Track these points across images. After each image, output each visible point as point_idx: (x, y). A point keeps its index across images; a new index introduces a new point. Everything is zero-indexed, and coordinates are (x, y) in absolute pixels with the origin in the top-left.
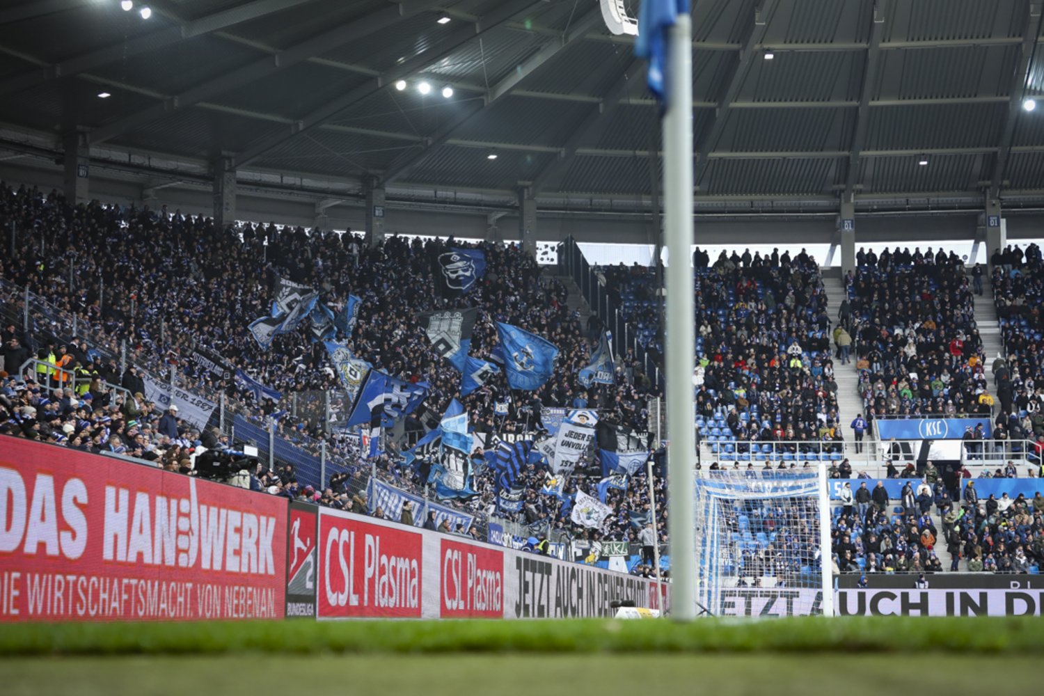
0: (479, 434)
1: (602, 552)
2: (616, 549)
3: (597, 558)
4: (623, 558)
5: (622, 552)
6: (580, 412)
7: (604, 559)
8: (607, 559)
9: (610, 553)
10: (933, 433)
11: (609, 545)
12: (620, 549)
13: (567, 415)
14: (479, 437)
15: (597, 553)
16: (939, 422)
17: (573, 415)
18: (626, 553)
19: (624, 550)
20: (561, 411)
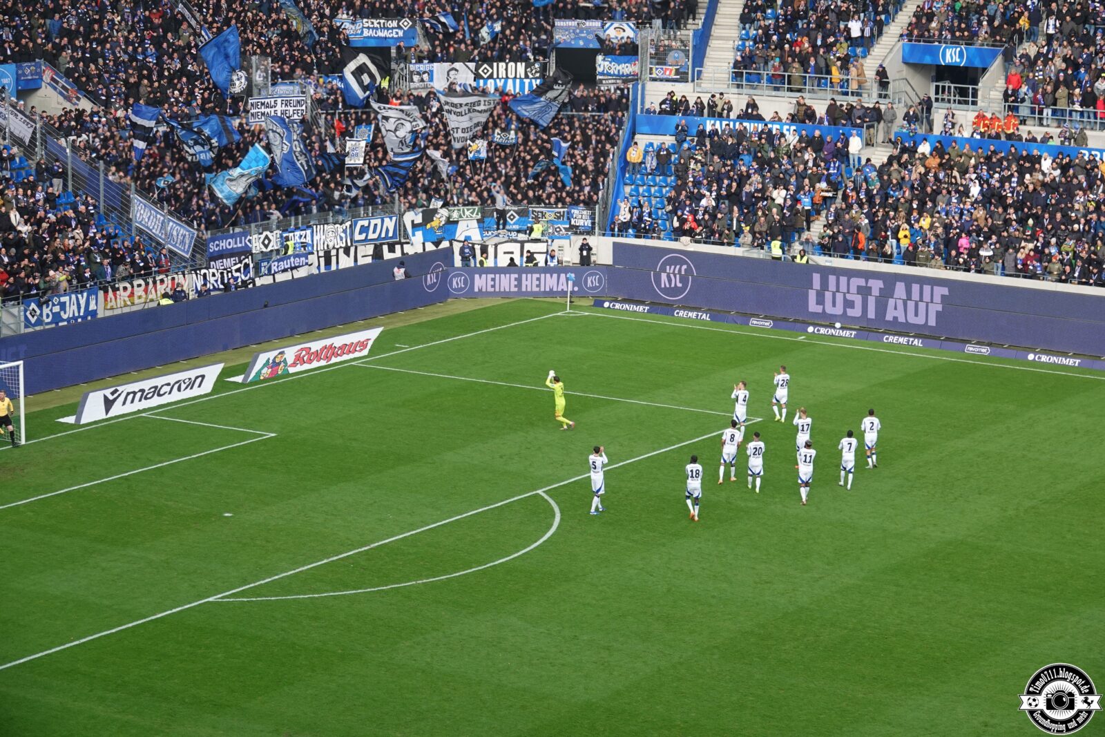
0: (467, 64)
1: (448, 218)
2: (467, 213)
3: (443, 223)
4: (475, 221)
5: (474, 215)
6: (616, 25)
7: (452, 223)
8: (457, 222)
9: (460, 216)
10: (952, 59)
11: (459, 210)
12: (472, 213)
13: (603, 27)
14: (467, 66)
15: (444, 219)
16: (958, 49)
17: (608, 28)
18: (479, 217)
19: (477, 214)
20: (597, 23)
